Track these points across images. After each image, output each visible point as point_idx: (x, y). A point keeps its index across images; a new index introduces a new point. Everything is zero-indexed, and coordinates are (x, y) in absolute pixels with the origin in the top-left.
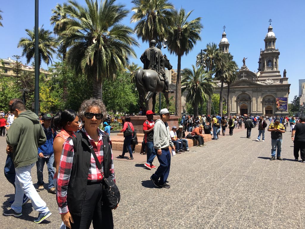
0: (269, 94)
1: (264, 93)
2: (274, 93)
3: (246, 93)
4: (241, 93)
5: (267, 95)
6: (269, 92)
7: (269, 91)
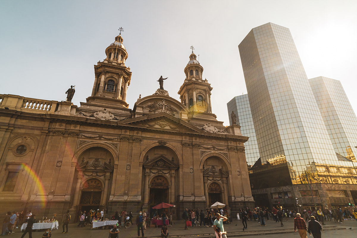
0: (215, 155)
1: (204, 150)
2: (225, 154)
3: (167, 145)
4: (157, 144)
5: (212, 155)
6: (214, 150)
7: (214, 148)
